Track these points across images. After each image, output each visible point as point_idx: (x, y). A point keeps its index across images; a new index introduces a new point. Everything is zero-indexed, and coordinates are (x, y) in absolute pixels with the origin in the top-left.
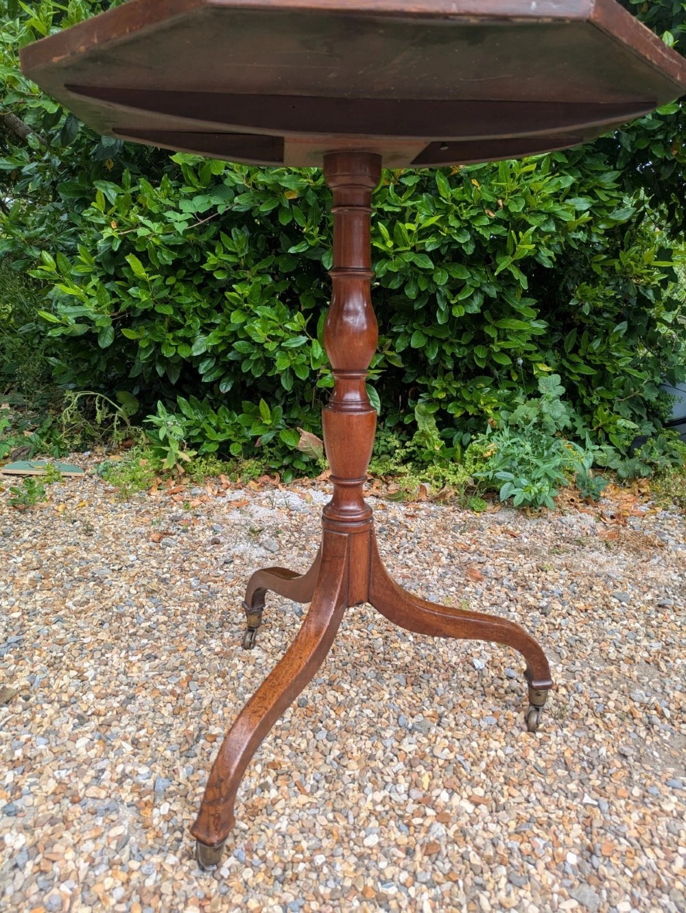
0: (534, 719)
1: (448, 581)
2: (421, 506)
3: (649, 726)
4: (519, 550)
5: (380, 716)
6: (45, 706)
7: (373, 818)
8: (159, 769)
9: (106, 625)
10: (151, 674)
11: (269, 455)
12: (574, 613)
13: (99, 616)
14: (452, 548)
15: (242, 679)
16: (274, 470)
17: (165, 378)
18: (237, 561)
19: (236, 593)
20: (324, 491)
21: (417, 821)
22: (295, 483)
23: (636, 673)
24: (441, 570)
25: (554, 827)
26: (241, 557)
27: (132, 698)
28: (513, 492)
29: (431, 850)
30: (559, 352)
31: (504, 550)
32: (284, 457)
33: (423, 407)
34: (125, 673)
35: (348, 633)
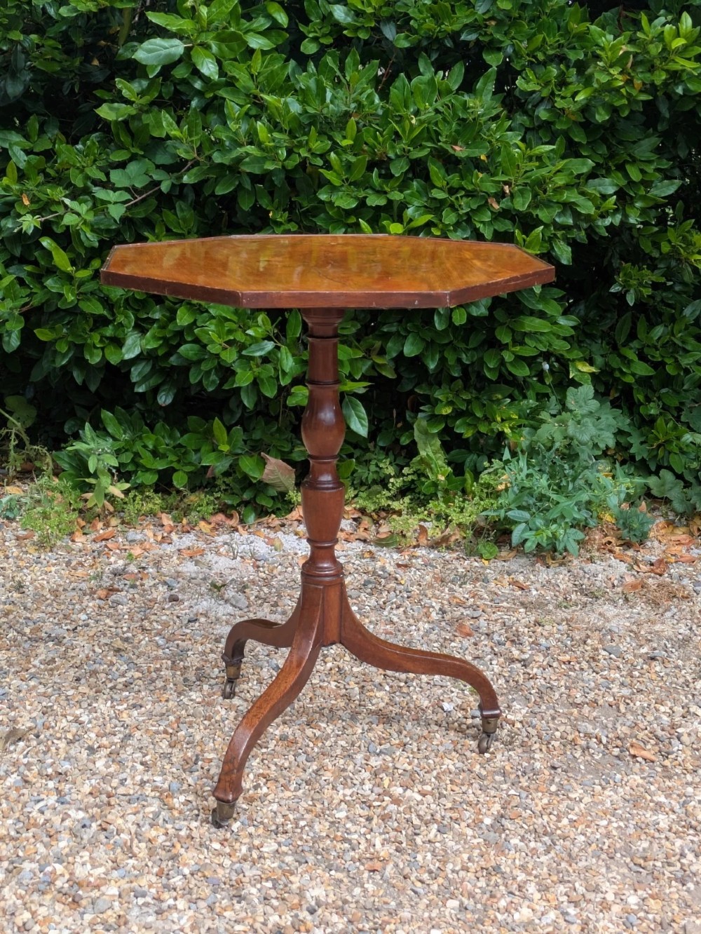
0: (485, 744)
1: (433, 637)
2: (419, 552)
3: (586, 749)
4: (522, 604)
5: (353, 745)
6: (55, 741)
7: (343, 804)
8: (170, 778)
9: (83, 681)
10: (141, 719)
11: (223, 487)
12: (555, 664)
13: (72, 672)
14: (445, 602)
15: (226, 722)
16: (232, 507)
17: (84, 387)
18: (203, 620)
19: (208, 651)
20: (296, 534)
21: (376, 804)
22: (259, 524)
23: (595, 714)
24: (427, 626)
25: (480, 805)
26: (206, 615)
27: (129, 736)
28: (526, 535)
29: (385, 818)
30: (608, 344)
31: (505, 604)
32: (243, 490)
33: (424, 423)
34: (116, 718)
35: (326, 684)
